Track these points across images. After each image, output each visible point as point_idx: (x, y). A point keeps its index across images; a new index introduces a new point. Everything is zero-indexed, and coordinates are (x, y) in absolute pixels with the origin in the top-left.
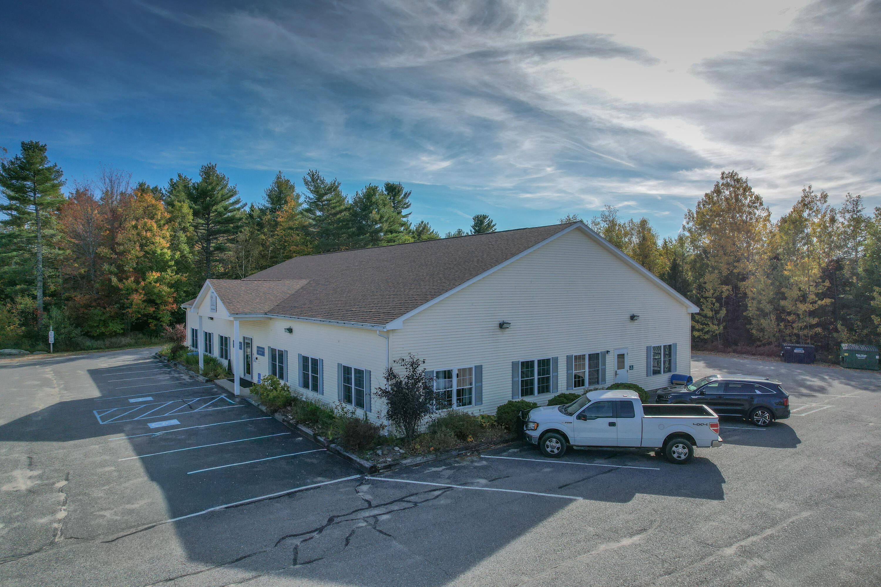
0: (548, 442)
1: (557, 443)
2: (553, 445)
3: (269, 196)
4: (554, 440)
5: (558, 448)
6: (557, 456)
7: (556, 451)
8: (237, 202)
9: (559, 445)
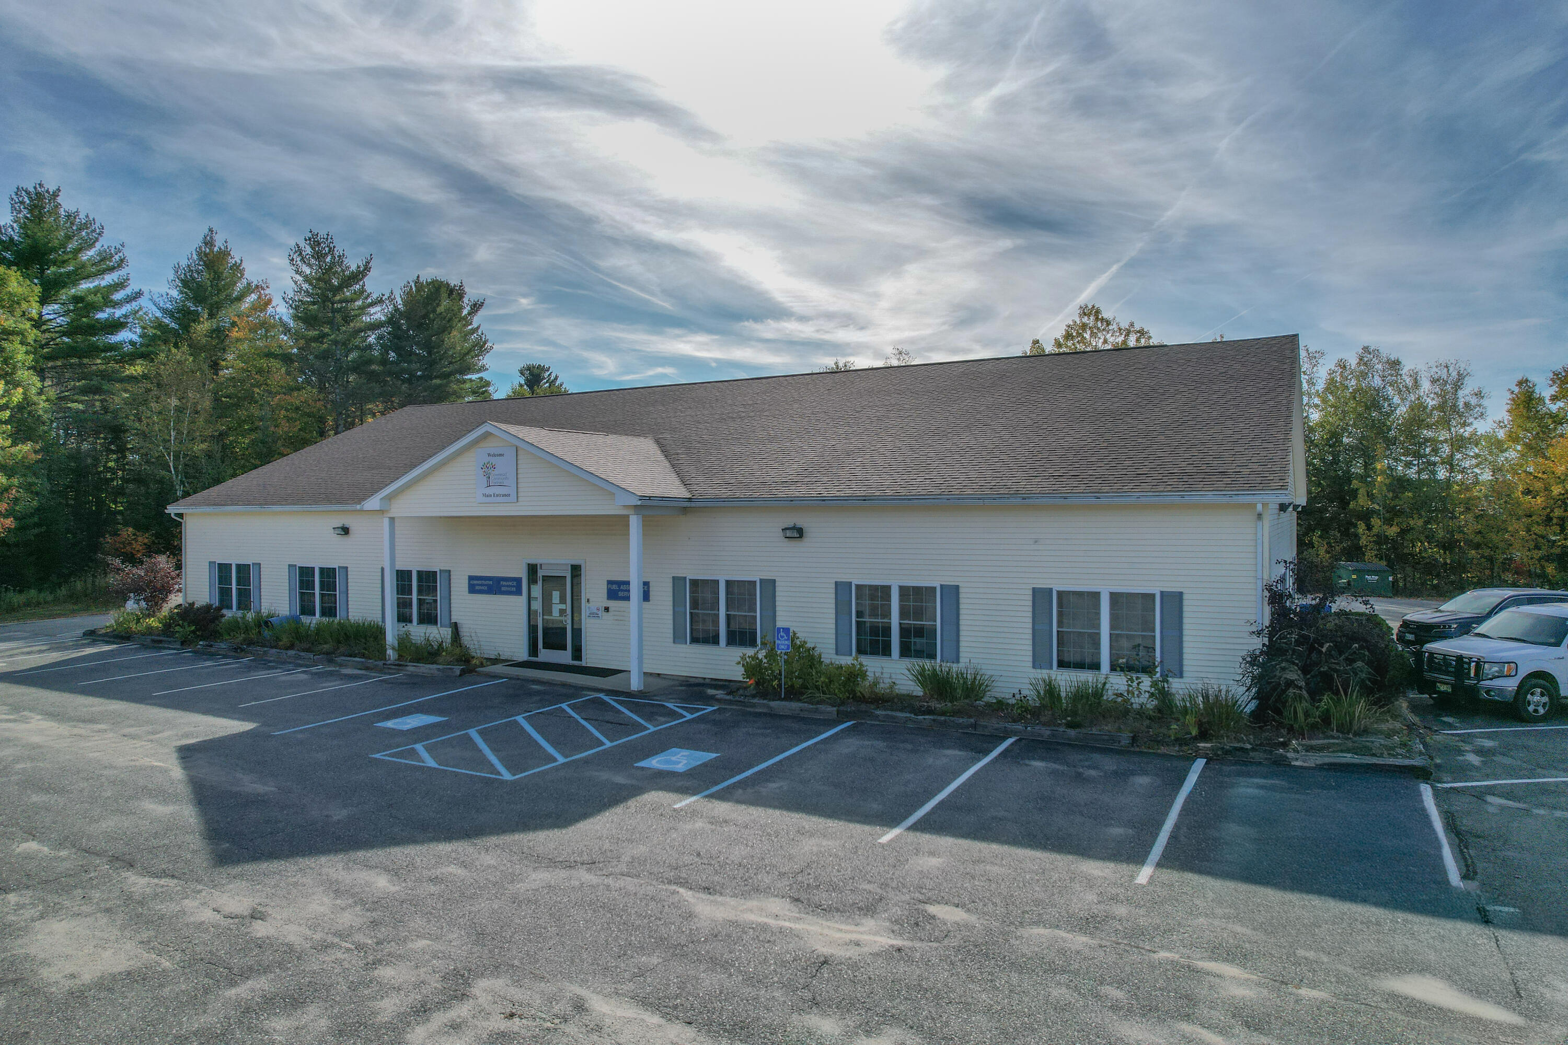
0: (1529, 696)
1: (1542, 695)
2: (1537, 700)
3: (185, 283)
4: (1539, 690)
5: (1544, 705)
6: (1544, 719)
7: (1542, 711)
8: (120, 285)
9: (1545, 699)
